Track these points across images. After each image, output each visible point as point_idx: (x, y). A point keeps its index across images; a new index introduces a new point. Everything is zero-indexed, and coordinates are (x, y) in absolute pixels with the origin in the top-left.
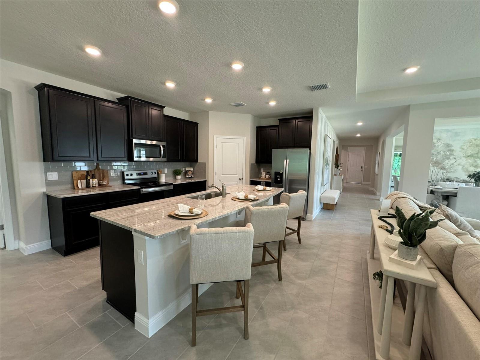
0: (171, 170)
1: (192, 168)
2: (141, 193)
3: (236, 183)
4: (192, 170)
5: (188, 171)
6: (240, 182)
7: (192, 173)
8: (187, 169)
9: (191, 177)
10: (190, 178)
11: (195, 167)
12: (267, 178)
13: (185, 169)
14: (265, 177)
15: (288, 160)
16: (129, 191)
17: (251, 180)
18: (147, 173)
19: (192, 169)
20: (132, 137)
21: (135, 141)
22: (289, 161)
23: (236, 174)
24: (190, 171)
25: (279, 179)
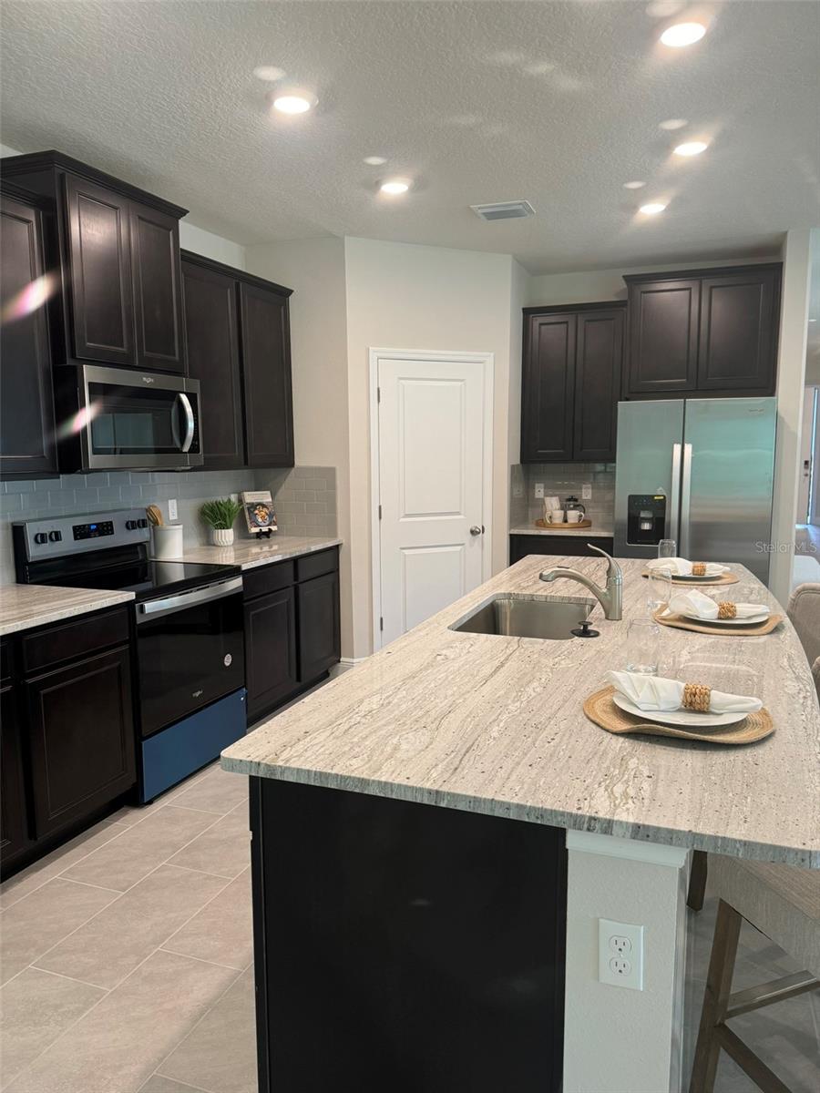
0: (193, 505)
1: (269, 492)
2: (140, 620)
3: (459, 548)
4: (270, 500)
5: (253, 506)
6: (471, 546)
7: (271, 515)
8: (250, 497)
9: (268, 534)
10: (265, 539)
11: (279, 488)
12: (570, 521)
13: (241, 501)
14: (565, 521)
15: (688, 448)
16: (93, 619)
17: (515, 532)
18: (110, 524)
19: (265, 497)
20: (73, 356)
21: (90, 374)
22: (694, 450)
23: (458, 513)
24: (264, 506)
25: (646, 526)
